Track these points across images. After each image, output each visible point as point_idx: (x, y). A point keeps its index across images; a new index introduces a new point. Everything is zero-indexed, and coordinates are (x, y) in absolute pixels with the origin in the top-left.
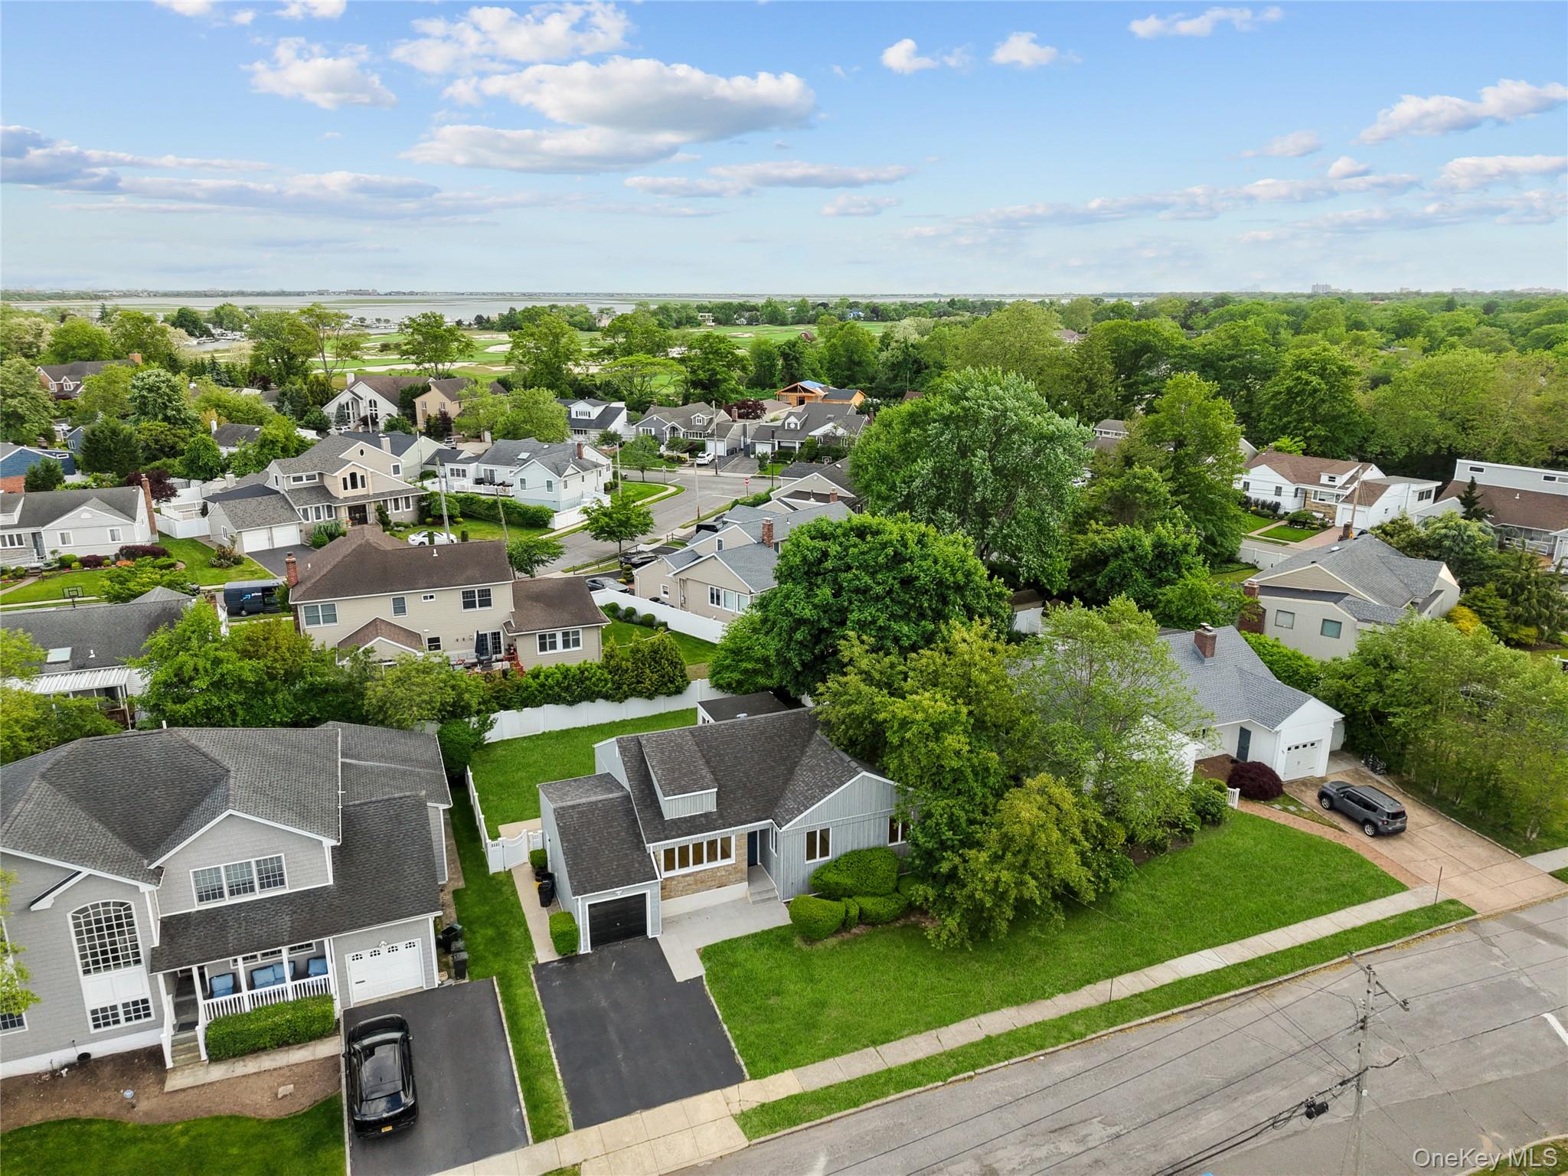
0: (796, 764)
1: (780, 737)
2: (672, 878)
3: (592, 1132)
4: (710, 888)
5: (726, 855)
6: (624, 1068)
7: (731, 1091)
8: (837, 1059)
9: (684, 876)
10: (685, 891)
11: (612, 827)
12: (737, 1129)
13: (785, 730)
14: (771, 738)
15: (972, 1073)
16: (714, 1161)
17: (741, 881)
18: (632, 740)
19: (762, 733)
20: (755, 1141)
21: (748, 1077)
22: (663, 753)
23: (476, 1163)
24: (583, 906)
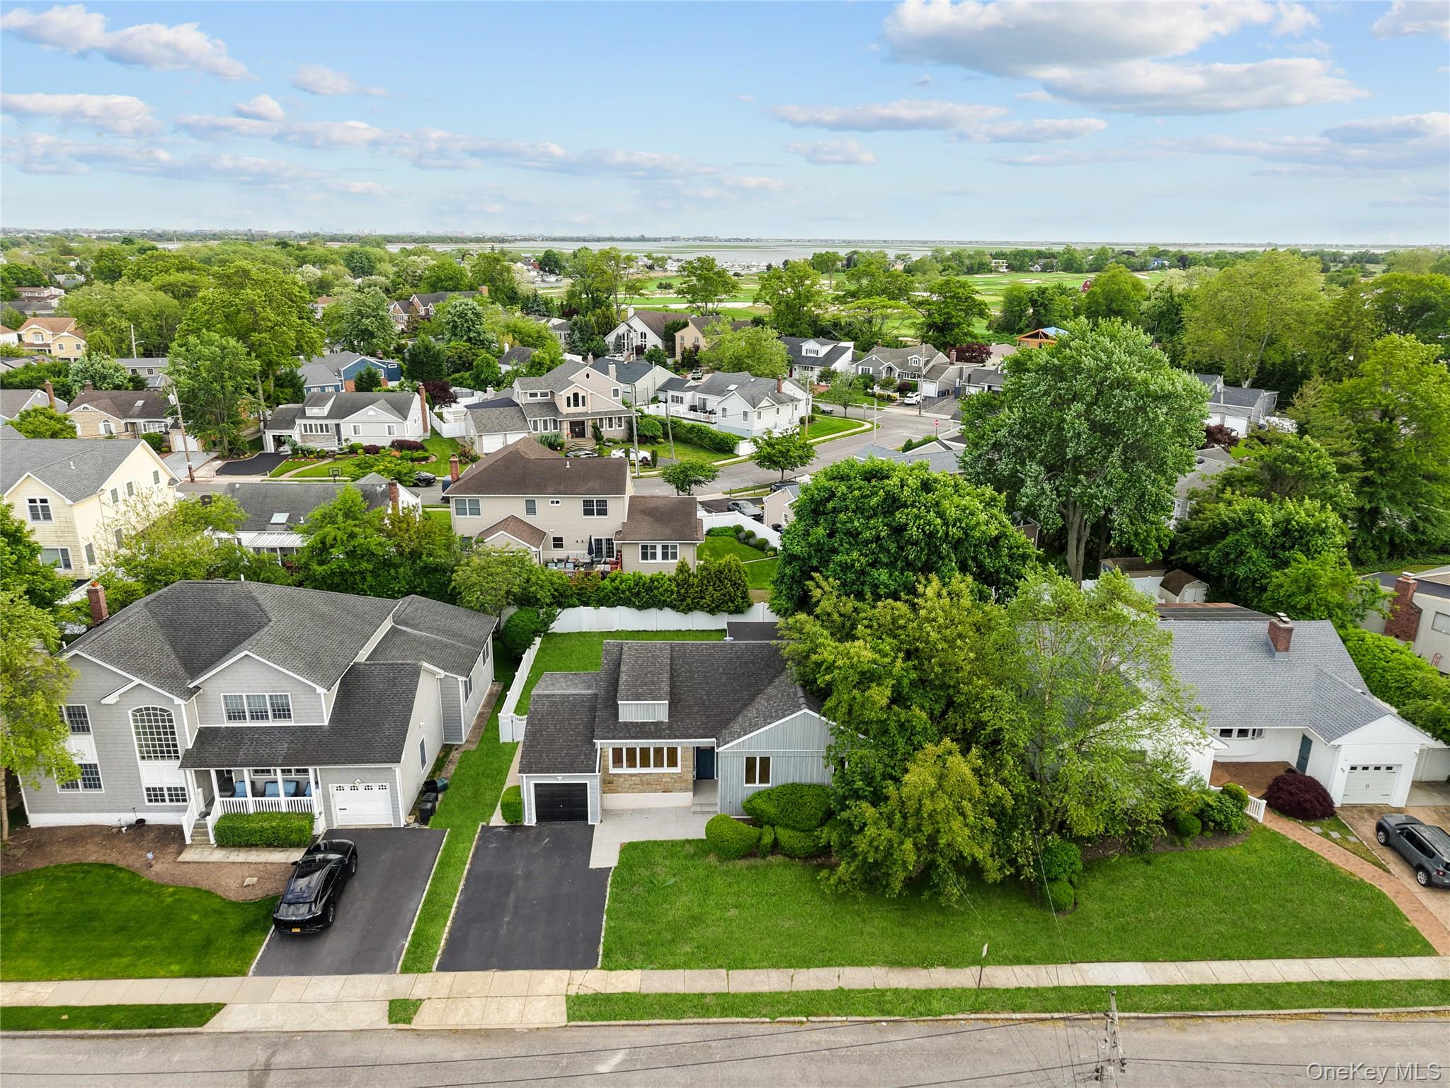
0: (760, 691)
1: (754, 664)
2: (619, 775)
3: (449, 977)
4: (656, 791)
5: (673, 763)
6: (503, 932)
7: (579, 975)
8: (688, 971)
9: (631, 775)
10: (631, 789)
11: (574, 719)
12: (564, 1008)
13: (762, 659)
14: (746, 663)
15: (805, 1019)
16: (530, 1030)
17: (686, 790)
18: (617, 646)
19: (738, 658)
20: (572, 1023)
21: (599, 965)
22: (636, 662)
23: (350, 976)
24: (528, 784)
